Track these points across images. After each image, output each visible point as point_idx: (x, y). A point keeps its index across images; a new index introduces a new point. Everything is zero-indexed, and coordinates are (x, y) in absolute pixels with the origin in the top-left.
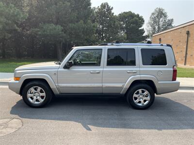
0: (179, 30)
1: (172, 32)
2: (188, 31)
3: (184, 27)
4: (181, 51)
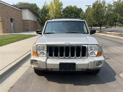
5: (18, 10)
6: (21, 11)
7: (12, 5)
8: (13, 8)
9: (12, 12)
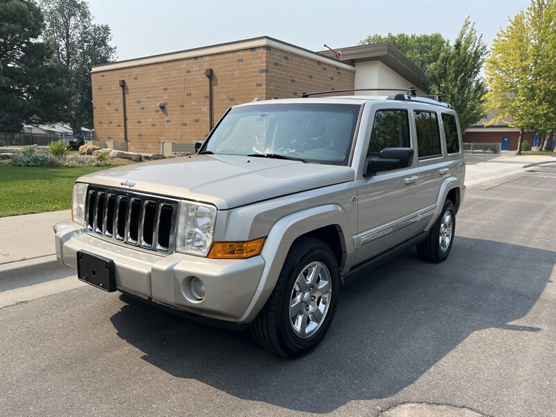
0: (184, 64)
1: (160, 67)
2: (211, 71)
3: (196, 58)
4: (197, 121)
5: (337, 68)
6: (354, 73)
7: (317, 53)
8: (319, 63)
9: (311, 77)
